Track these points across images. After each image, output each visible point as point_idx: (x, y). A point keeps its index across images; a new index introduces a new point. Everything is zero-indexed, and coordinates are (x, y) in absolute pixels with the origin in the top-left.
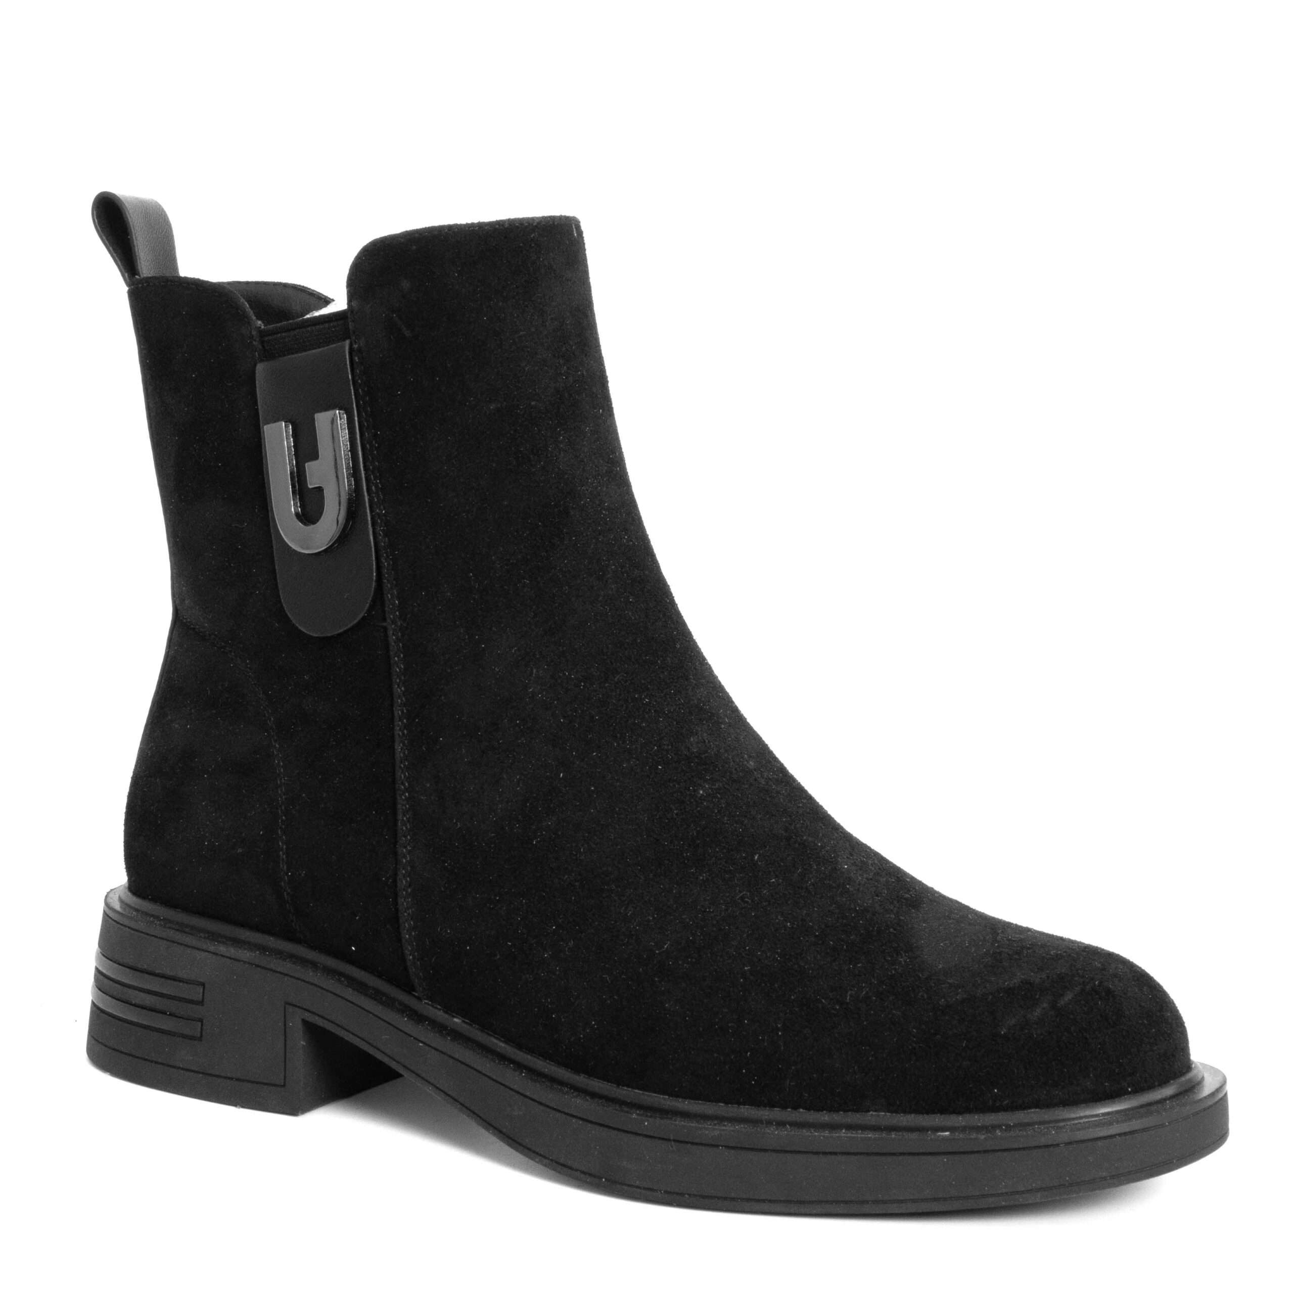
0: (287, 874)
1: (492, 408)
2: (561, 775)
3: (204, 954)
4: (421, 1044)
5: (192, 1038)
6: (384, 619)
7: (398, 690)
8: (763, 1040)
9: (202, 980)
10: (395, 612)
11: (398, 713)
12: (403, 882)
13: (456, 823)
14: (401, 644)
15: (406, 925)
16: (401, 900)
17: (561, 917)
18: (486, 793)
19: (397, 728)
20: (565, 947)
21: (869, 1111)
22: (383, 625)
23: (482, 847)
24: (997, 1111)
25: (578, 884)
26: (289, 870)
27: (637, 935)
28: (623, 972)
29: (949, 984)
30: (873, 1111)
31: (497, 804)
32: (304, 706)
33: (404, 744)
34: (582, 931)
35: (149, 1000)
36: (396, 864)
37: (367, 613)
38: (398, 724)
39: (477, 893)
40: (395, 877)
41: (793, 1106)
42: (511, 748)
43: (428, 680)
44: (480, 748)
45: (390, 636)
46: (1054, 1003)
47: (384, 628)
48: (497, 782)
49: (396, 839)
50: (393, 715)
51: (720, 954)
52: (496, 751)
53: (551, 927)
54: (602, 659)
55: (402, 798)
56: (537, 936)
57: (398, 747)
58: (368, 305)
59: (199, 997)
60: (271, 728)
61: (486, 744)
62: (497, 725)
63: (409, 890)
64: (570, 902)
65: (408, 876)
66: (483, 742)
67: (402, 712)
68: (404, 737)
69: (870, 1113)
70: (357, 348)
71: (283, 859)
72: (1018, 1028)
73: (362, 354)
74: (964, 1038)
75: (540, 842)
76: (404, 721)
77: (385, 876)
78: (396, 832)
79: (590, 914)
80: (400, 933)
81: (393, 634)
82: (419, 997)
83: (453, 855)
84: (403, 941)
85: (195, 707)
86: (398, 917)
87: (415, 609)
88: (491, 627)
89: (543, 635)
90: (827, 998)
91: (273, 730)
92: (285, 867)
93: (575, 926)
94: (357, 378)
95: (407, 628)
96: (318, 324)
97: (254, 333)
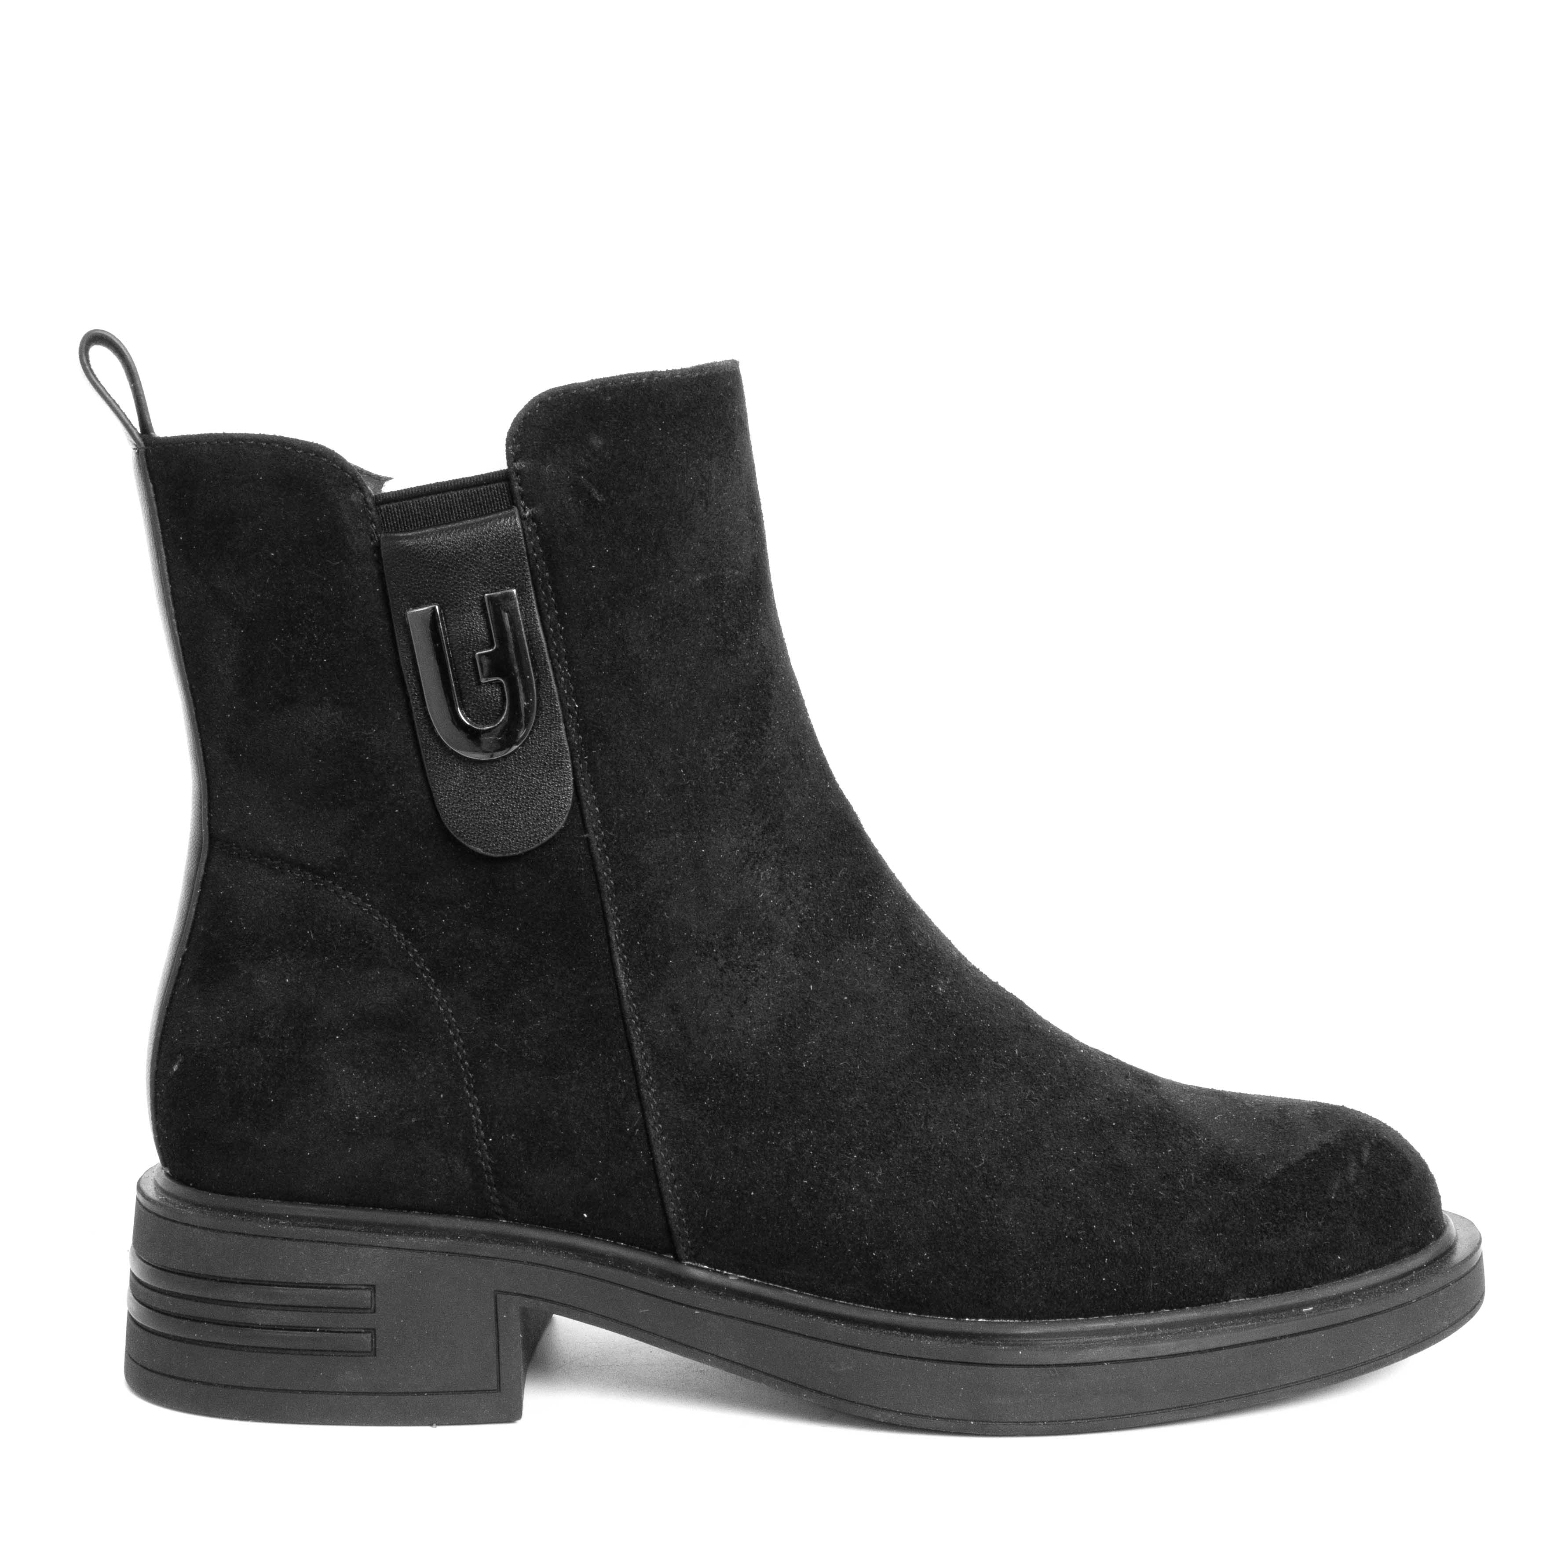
0: (486, 1141)
1: (698, 579)
2: (811, 987)
3: (370, 1252)
4: (697, 1313)
5: (361, 1354)
6: (586, 830)
7: (611, 911)
8: (1118, 1243)
9: (370, 1283)
10: (597, 821)
11: (614, 937)
12: (655, 1131)
13: (707, 1055)
14: (607, 857)
15: (668, 1178)
16: (657, 1152)
17: (860, 1143)
18: (735, 1018)
19: (616, 954)
20: (875, 1176)
21: (1230, 1299)
22: (585, 836)
23: (745, 1078)
24: (1342, 1278)
25: (866, 1105)
26: (488, 1135)
27: (949, 1152)
28: (948, 1194)
29: (1260, 1157)
30: (1234, 1298)
31: (751, 1028)
32: (471, 940)
33: (626, 971)
34: (888, 1156)
35: (286, 1318)
36: (643, 1110)
37: (565, 824)
38: (617, 950)
39: (752, 1130)
40: (645, 1125)
41: (1157, 1307)
42: (752, 964)
43: (646, 895)
44: (718, 967)
45: (595, 848)
46: (1359, 1161)
47: (588, 839)
48: (745, 1002)
49: (637, 1081)
50: (609, 939)
51: (1038, 1159)
52: (735, 968)
53: (852, 1156)
54: (822, 854)
55: (636, 1033)
56: (838, 1169)
57: (621, 975)
58: (546, 466)
59: (367, 1303)
60: (423, 971)
61: (724, 962)
62: (732, 939)
63: (664, 1138)
64: (865, 1126)
65: (660, 1123)
66: (720, 960)
67: (620, 935)
68: (625, 964)
69: (1232, 1301)
70: (530, 515)
71: (478, 1123)
72: (1344, 1190)
73: (538, 523)
74: (1303, 1210)
75: (809, 1064)
76: (623, 945)
77: (629, 1126)
78: (636, 1074)
79: (890, 1136)
80: (659, 1189)
81: (598, 846)
82: (678, 1259)
83: (712, 1092)
84: (666, 1197)
85: (292, 956)
86: (655, 1170)
87: (622, 815)
88: (710, 829)
89: (763, 833)
90: (1163, 1189)
91: (426, 973)
92: (482, 1133)
93: (879, 1151)
94: (531, 551)
95: (612, 838)
96: (462, 489)
97: (369, 500)
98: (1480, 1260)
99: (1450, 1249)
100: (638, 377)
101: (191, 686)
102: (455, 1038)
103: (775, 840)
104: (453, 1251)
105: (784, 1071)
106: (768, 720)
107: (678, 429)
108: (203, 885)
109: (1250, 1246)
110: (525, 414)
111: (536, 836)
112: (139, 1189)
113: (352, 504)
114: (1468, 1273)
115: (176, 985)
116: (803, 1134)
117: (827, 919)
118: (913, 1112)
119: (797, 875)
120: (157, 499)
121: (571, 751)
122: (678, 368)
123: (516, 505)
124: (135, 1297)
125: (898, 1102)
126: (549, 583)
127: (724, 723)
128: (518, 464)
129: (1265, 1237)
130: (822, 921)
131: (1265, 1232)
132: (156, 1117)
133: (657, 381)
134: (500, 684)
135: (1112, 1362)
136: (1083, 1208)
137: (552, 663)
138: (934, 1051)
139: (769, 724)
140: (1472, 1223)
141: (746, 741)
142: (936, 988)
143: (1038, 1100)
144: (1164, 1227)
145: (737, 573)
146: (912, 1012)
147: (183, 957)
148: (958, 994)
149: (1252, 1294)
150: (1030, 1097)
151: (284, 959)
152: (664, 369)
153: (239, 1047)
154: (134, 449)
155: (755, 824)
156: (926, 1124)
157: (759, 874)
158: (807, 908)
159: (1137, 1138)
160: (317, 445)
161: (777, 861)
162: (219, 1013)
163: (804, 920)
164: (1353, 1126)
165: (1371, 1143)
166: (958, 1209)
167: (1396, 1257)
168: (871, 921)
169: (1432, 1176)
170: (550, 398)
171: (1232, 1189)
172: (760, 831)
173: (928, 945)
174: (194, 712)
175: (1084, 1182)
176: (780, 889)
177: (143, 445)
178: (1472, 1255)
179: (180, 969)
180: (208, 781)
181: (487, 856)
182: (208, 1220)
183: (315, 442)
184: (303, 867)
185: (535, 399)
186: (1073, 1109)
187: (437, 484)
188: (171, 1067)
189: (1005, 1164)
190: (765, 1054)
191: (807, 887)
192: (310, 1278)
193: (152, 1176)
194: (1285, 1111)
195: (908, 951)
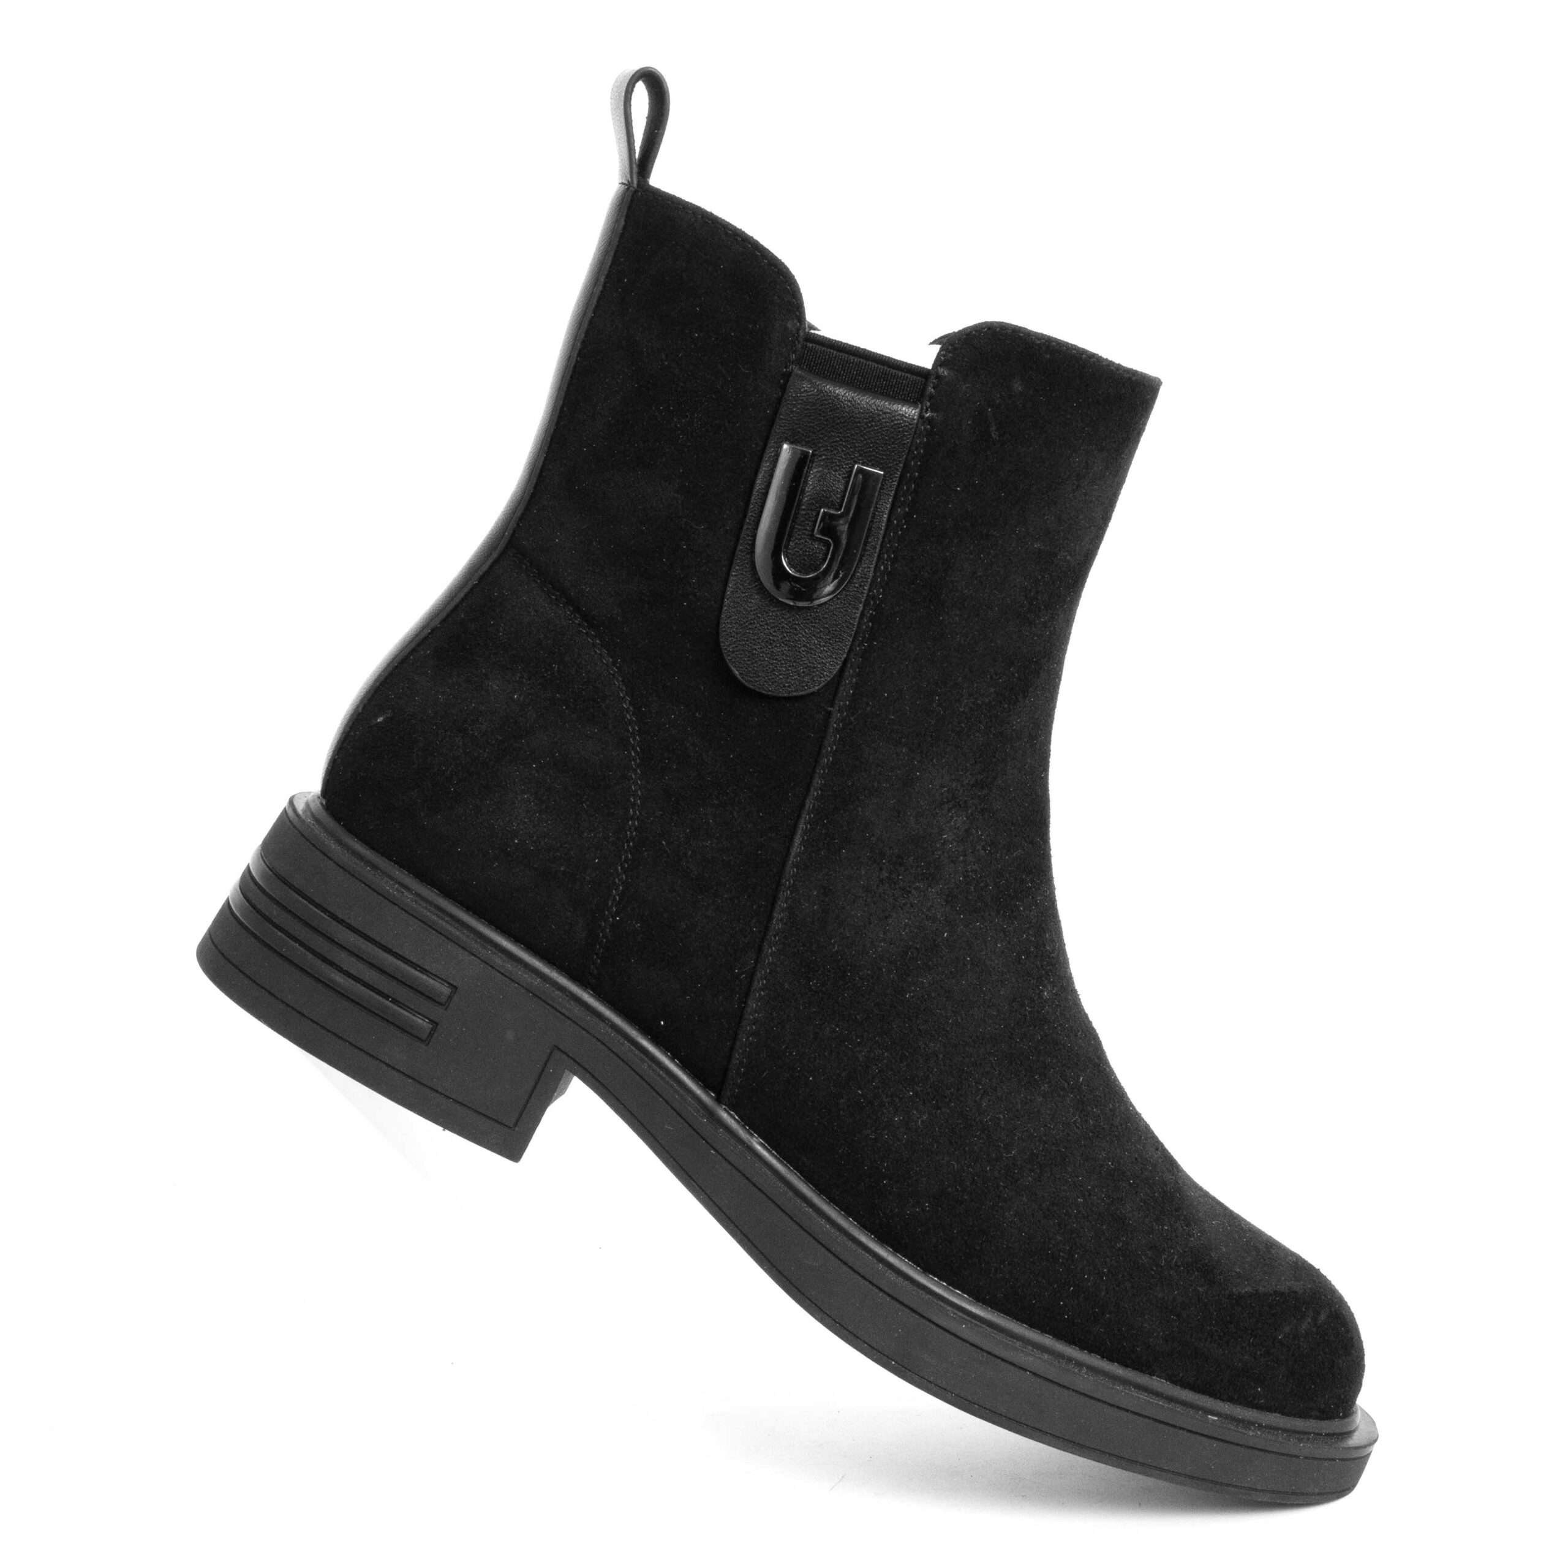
0: (614, 917)
1: (1036, 546)
2: (946, 934)
4: (712, 1152)
5: (415, 1038)
6: (832, 704)
7: (818, 781)
8: (1088, 1280)
9: (455, 984)
10: (845, 701)
11: (809, 804)
12: (758, 984)
13: (833, 944)
14: (838, 736)
15: (748, 1028)
16: (750, 1002)
17: (920, 1085)
18: (872, 926)
19: (802, 821)
20: (918, 1118)
21: (1154, 1375)
22: (830, 709)
23: (854, 980)
24: (1252, 1408)
25: (941, 1056)
26: (617, 913)
27: (989, 1131)
28: (970, 1165)
29: (1236, 1272)
30: (1157, 1377)
31: (880, 942)
32: (688, 745)
33: (803, 839)
34: (938, 1108)
35: (370, 975)
36: (756, 962)
37: (818, 690)
38: (805, 817)
39: (837, 1026)
40: (751, 976)
41: (1091, 1349)
42: (908, 889)
43: (852, 785)
44: (879, 877)
45: (832, 723)
46: (1315, 1319)
47: (830, 713)
48: (886, 918)
49: (765, 934)
50: (803, 805)
51: (1058, 1176)
52: (893, 886)
53: (908, 1091)
54: (1011, 829)
55: (784, 894)
56: (892, 1096)
57: (797, 840)
58: (965, 384)
59: (443, 999)
60: (634, 749)
61: (887, 875)
62: (902, 859)
63: (762, 993)
64: (931, 1072)
65: (765, 979)
66: (884, 872)
67: (813, 806)
68: (805, 832)
69: (1154, 1377)
70: (928, 417)
71: (615, 899)
72: (1291, 1336)
73: (932, 427)
74: (1251, 1334)
75: (913, 997)
76: (812, 816)
77: (740, 969)
78: (767, 928)
79: (948, 1092)
80: (736, 1034)
81: (835, 723)
82: (719, 1100)
83: (822, 977)
84: (738, 1043)
85: (530, 679)
86: (741, 1017)
87: (869, 709)
88: (933, 758)
89: (973, 786)
90: (1146, 1255)
91: (636, 752)
92: (614, 909)
93: (933, 1100)
94: (914, 448)
95: (851, 723)
96: (883, 365)
97: (801, 333)
98: (1369, 1454)
99: (1349, 1434)
100: (1081, 352)
101: (562, 407)
102: (632, 819)
103: (979, 796)
104: (538, 994)
105: (888, 992)
106: (1026, 694)
107: (1089, 412)
108: (481, 579)
109: (1193, 1340)
110: (971, 332)
111: (789, 686)
112: (291, 802)
113: (786, 329)
114: (1354, 1459)
115: (413, 651)
116: (878, 1052)
117: (987, 885)
118: (976, 1083)
119: (981, 835)
120: (622, 236)
121: (857, 632)
122: (1117, 362)
123: (921, 403)
124: (240, 888)
125: (968, 1067)
126: (914, 483)
127: (991, 677)
128: (942, 370)
129: (1209, 1340)
130: (982, 884)
131: (1212, 1337)
132: (338, 752)
133: (1094, 363)
134: (828, 546)
135: (1034, 1374)
136: (1074, 1236)
137: (880, 550)
138: (1017, 1042)
139: (1025, 697)
140: (1374, 1422)
141: (1001, 702)
142: (1042, 991)
143: (1081, 1127)
144: (1133, 1287)
145: (1068, 557)
146: (1014, 1000)
147: (433, 630)
148: (1057, 1005)
149: (1174, 1380)
150: (1075, 1122)
151: (521, 678)
152: (1105, 357)
153: (446, 731)
154: (623, 183)
155: (971, 774)
156: (981, 1099)
157: (952, 817)
158: (975, 867)
159: (1145, 1202)
160: (783, 264)
161: (972, 814)
162: (443, 693)
163: (968, 876)
164: (1322, 1290)
165: (1331, 1311)
166: (973, 1182)
167: (1303, 1415)
168: (1020, 906)
169: (1364, 1365)
170: (998, 330)
171: (1202, 1286)
172: (971, 783)
173: (1053, 952)
174: (552, 430)
175: (1086, 1215)
176: (962, 839)
177: (635, 185)
178: (1365, 1447)
179: (426, 638)
180: (533, 496)
181: (739, 681)
182: (346, 858)
183: (783, 261)
184: (577, 609)
185: (986, 323)
186: (1104, 1150)
187: (865, 350)
188: (377, 717)
189: (1029, 1166)
190: (880, 969)
191: (984, 849)
192: (406, 954)
193: (309, 797)
194: (1271, 1247)
195: (1036, 947)
